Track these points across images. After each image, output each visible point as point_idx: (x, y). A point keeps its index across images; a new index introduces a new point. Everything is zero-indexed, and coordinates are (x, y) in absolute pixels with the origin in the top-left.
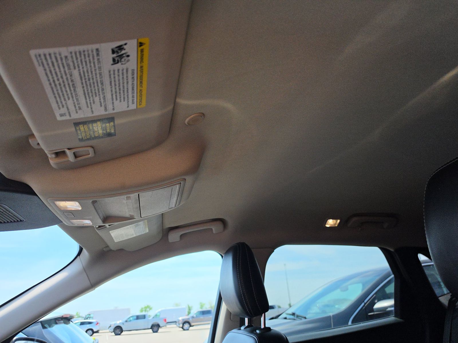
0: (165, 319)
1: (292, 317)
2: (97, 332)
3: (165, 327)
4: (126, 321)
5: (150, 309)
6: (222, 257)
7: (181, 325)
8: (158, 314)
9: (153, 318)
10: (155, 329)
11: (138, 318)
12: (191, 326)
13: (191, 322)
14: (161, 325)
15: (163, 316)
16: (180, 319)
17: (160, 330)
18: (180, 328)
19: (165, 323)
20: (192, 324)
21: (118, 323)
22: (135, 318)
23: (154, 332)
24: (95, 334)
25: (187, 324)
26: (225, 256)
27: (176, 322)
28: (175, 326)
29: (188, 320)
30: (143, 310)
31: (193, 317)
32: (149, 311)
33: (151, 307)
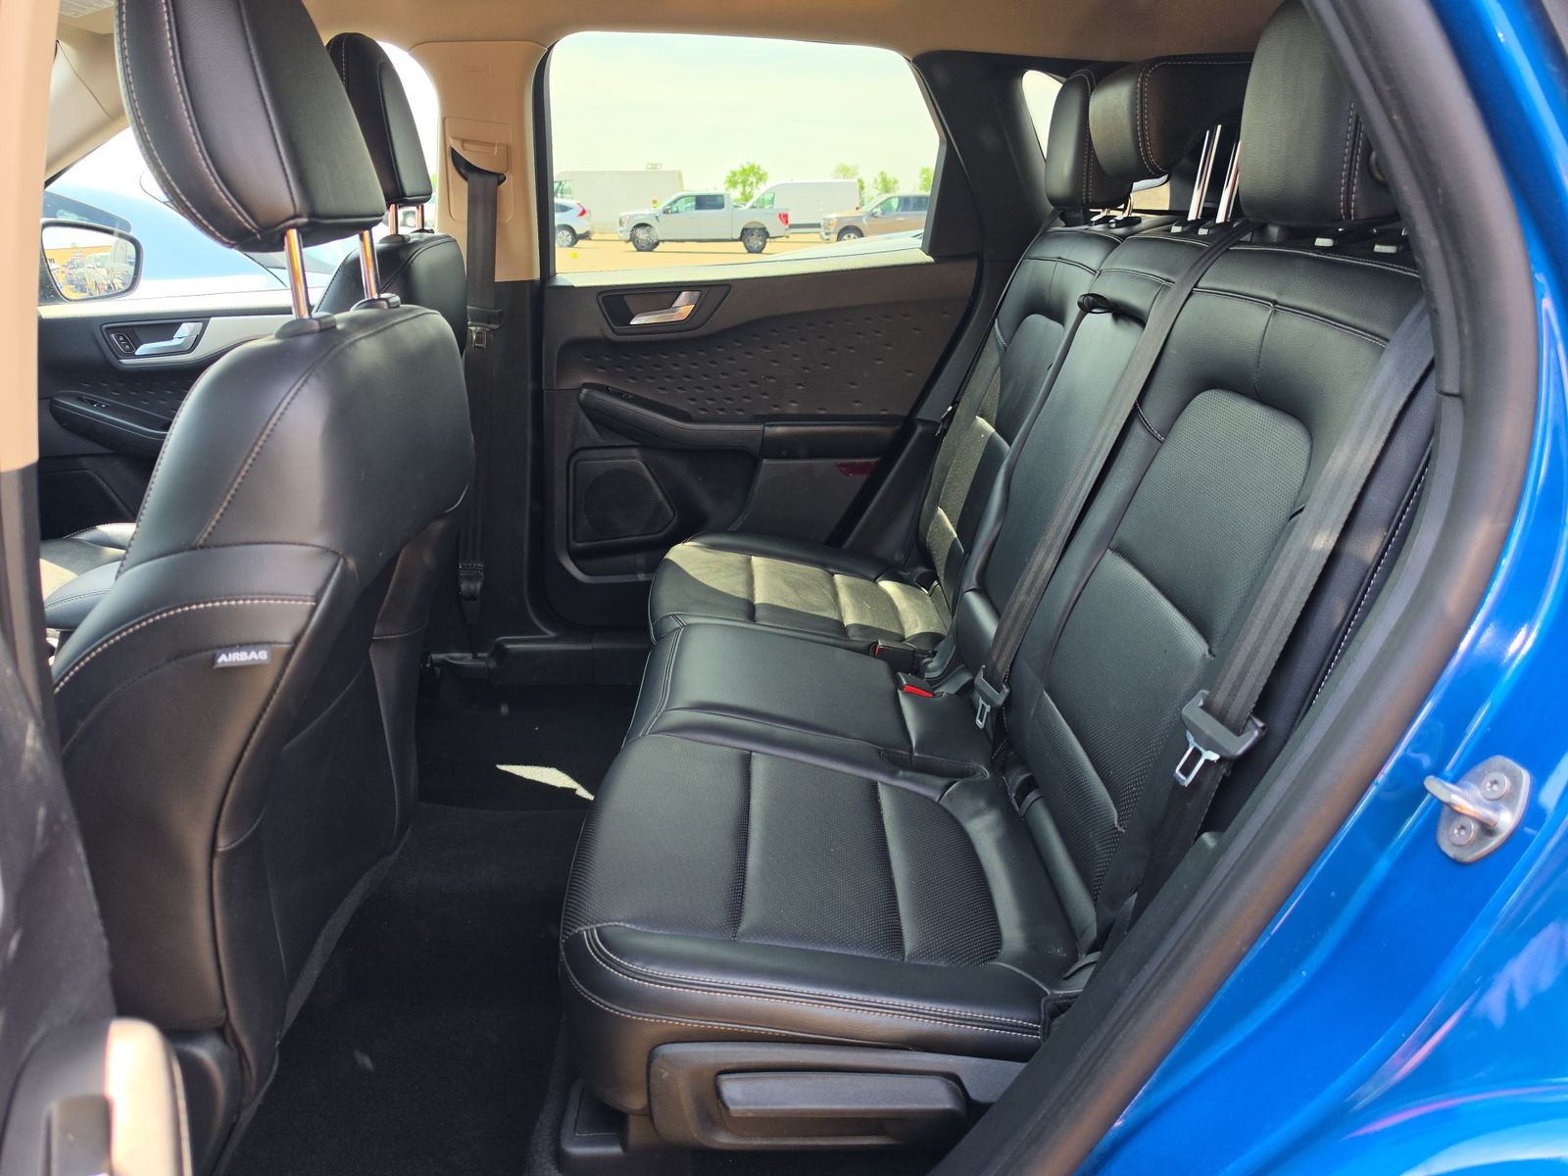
0: (785, 213)
2: (586, 236)
3: (784, 239)
5: (761, 177)
7: (834, 237)
8: (769, 198)
9: (752, 207)
10: (756, 242)
11: (703, 202)
13: (863, 230)
14: (772, 233)
15: (780, 206)
16: (834, 216)
17: (770, 246)
19: (787, 226)
21: (644, 213)
22: (695, 202)
23: (750, 251)
24: (581, 243)
25: (852, 234)
27: (818, 226)
28: (816, 237)
29: (856, 224)
30: (740, 180)
31: (873, 215)
32: (757, 183)
33: (761, 172)
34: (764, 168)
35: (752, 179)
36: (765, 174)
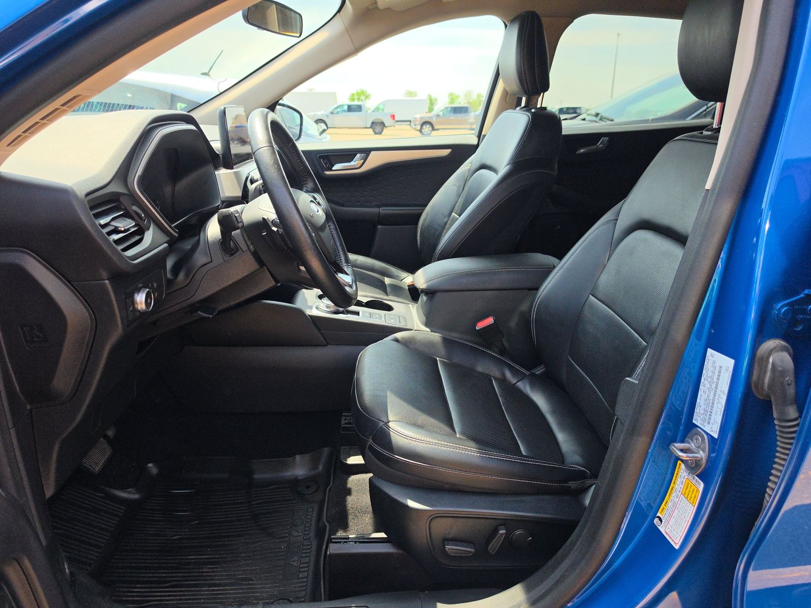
0: (393, 114)
1: (594, 118)
3: (393, 127)
4: (332, 113)
5: (367, 97)
6: (506, 26)
7: (418, 127)
8: (381, 107)
9: (373, 111)
10: (378, 129)
11: (350, 109)
12: (433, 129)
13: (434, 124)
14: (386, 124)
15: (390, 110)
16: (418, 116)
17: (385, 131)
18: (417, 130)
19: (394, 121)
20: (436, 127)
21: (319, 114)
22: (346, 108)
23: (376, 133)
25: (428, 126)
26: (510, 25)
27: (410, 121)
28: (409, 127)
29: (429, 120)
30: (356, 98)
31: (438, 116)
32: (365, 99)
33: (367, 94)
34: (369, 92)
35: (363, 97)
36: (370, 95)
